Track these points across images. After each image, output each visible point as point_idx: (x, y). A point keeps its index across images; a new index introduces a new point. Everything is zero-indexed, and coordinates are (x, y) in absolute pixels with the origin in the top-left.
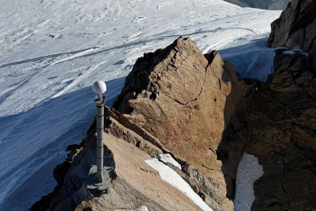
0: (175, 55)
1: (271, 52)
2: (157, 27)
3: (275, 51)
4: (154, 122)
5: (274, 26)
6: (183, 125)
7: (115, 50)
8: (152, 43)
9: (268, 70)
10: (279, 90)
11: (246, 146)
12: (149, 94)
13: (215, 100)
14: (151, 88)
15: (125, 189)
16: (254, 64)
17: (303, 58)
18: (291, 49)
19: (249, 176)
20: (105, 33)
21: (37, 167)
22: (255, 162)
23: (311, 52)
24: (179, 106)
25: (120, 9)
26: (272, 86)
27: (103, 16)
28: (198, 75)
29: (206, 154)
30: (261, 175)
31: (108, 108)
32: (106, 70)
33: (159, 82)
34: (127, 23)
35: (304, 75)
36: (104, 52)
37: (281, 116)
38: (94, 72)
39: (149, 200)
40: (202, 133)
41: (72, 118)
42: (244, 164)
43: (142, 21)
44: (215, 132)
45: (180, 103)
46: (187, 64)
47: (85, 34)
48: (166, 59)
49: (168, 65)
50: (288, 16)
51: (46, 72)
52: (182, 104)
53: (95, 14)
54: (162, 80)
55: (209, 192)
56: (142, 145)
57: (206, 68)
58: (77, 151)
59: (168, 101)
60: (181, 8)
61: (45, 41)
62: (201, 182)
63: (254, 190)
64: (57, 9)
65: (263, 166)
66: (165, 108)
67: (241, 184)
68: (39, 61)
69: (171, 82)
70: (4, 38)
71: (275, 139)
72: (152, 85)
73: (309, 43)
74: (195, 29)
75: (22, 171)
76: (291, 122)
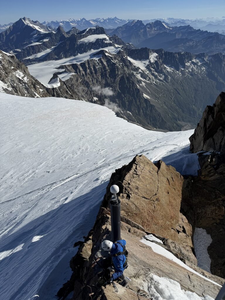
0: (136, 167)
1: (195, 156)
2: (114, 154)
3: (198, 155)
4: (132, 215)
5: (191, 139)
6: (151, 214)
7: (91, 173)
8: (114, 164)
9: (196, 167)
10: (207, 179)
11: (195, 222)
12: (125, 195)
13: (168, 193)
14: (125, 191)
15: (136, 261)
16: (186, 165)
17: (217, 156)
18: (208, 152)
19: (203, 245)
20: (82, 164)
21: (56, 262)
22: (204, 233)
23: (221, 151)
24: (146, 200)
25: (89, 147)
26: (202, 178)
27: (79, 153)
28: (153, 178)
29: (171, 233)
30: (211, 242)
31: (104, 209)
32: (89, 187)
33: (130, 186)
34: (95, 155)
35: (222, 166)
36: (84, 176)
37: (214, 197)
38: (80, 189)
39: (153, 267)
40: (165, 217)
41: (73, 223)
42: (197, 235)
43: (104, 152)
44: (173, 216)
45: (146, 199)
46: (145, 171)
47: (69, 166)
48: (131, 171)
49: (133, 174)
50: (199, 131)
51: (48, 196)
52: (148, 199)
53: (74, 153)
54: (131, 184)
55: (186, 257)
56: (132, 231)
57: (157, 172)
58: (84, 244)
59: (138, 199)
60: (127, 140)
61: (44, 176)
62: (179, 251)
63: (209, 254)
64: (49, 155)
65: (211, 235)
66: (138, 203)
67: (198, 251)
68: (42, 190)
69: (137, 185)
70: (17, 180)
71: (214, 214)
72: (126, 189)
73: (218, 145)
74: (140, 150)
75: (46, 267)
76: (221, 199)
